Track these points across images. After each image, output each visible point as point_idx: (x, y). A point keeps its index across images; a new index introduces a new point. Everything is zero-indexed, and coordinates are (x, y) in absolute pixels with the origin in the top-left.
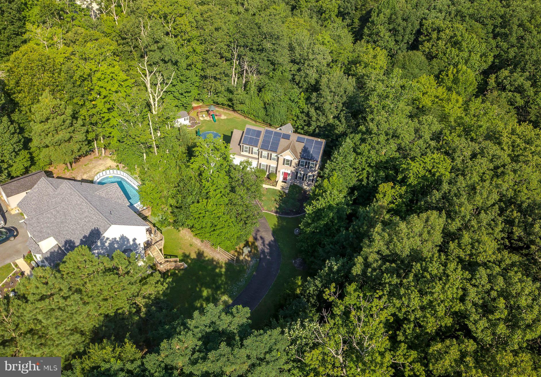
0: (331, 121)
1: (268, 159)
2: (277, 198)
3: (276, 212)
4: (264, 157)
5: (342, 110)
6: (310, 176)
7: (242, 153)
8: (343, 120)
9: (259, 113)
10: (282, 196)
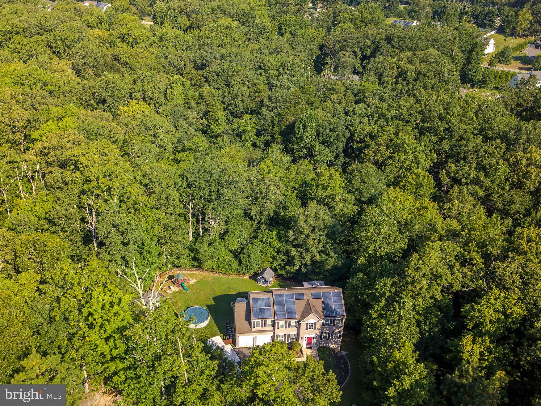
0: (318, 257)
1: (286, 328)
4: (282, 327)
5: (327, 243)
6: (336, 333)
7: (253, 329)
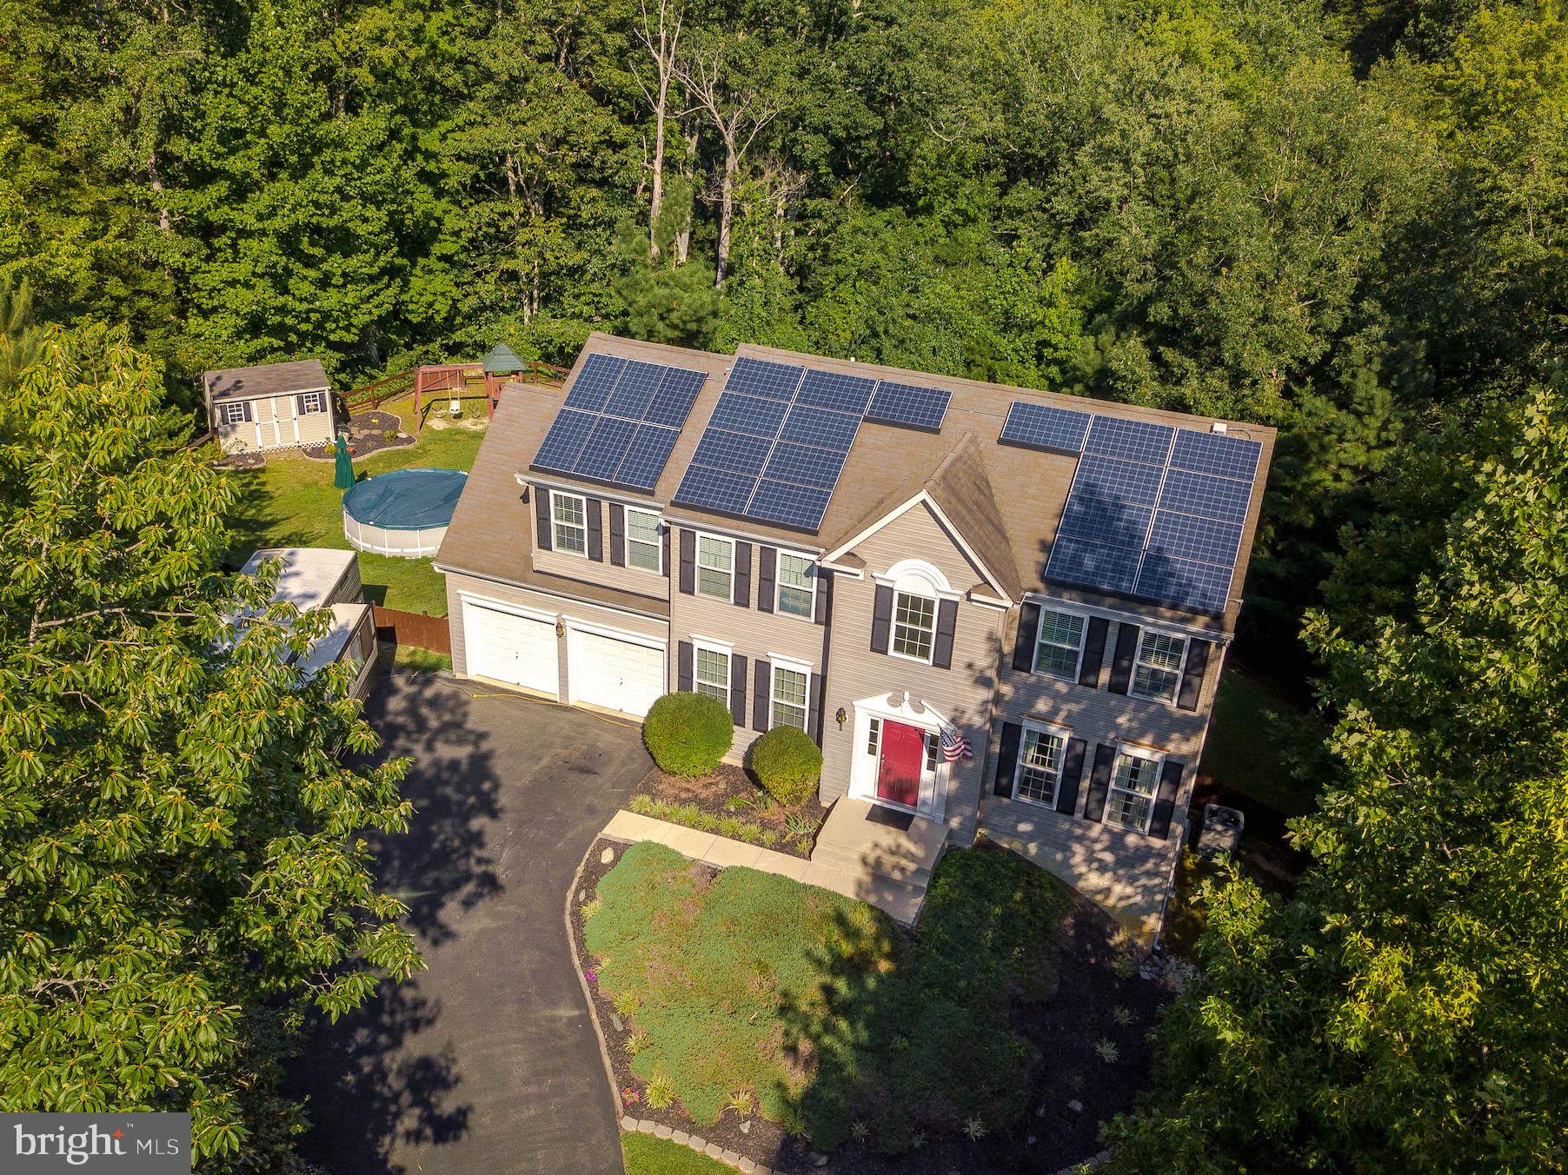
1: (742, 601)
3: (773, 1149)
4: (715, 584)
6: (1135, 770)
7: (544, 560)
8: (1366, 385)
10: (854, 967)
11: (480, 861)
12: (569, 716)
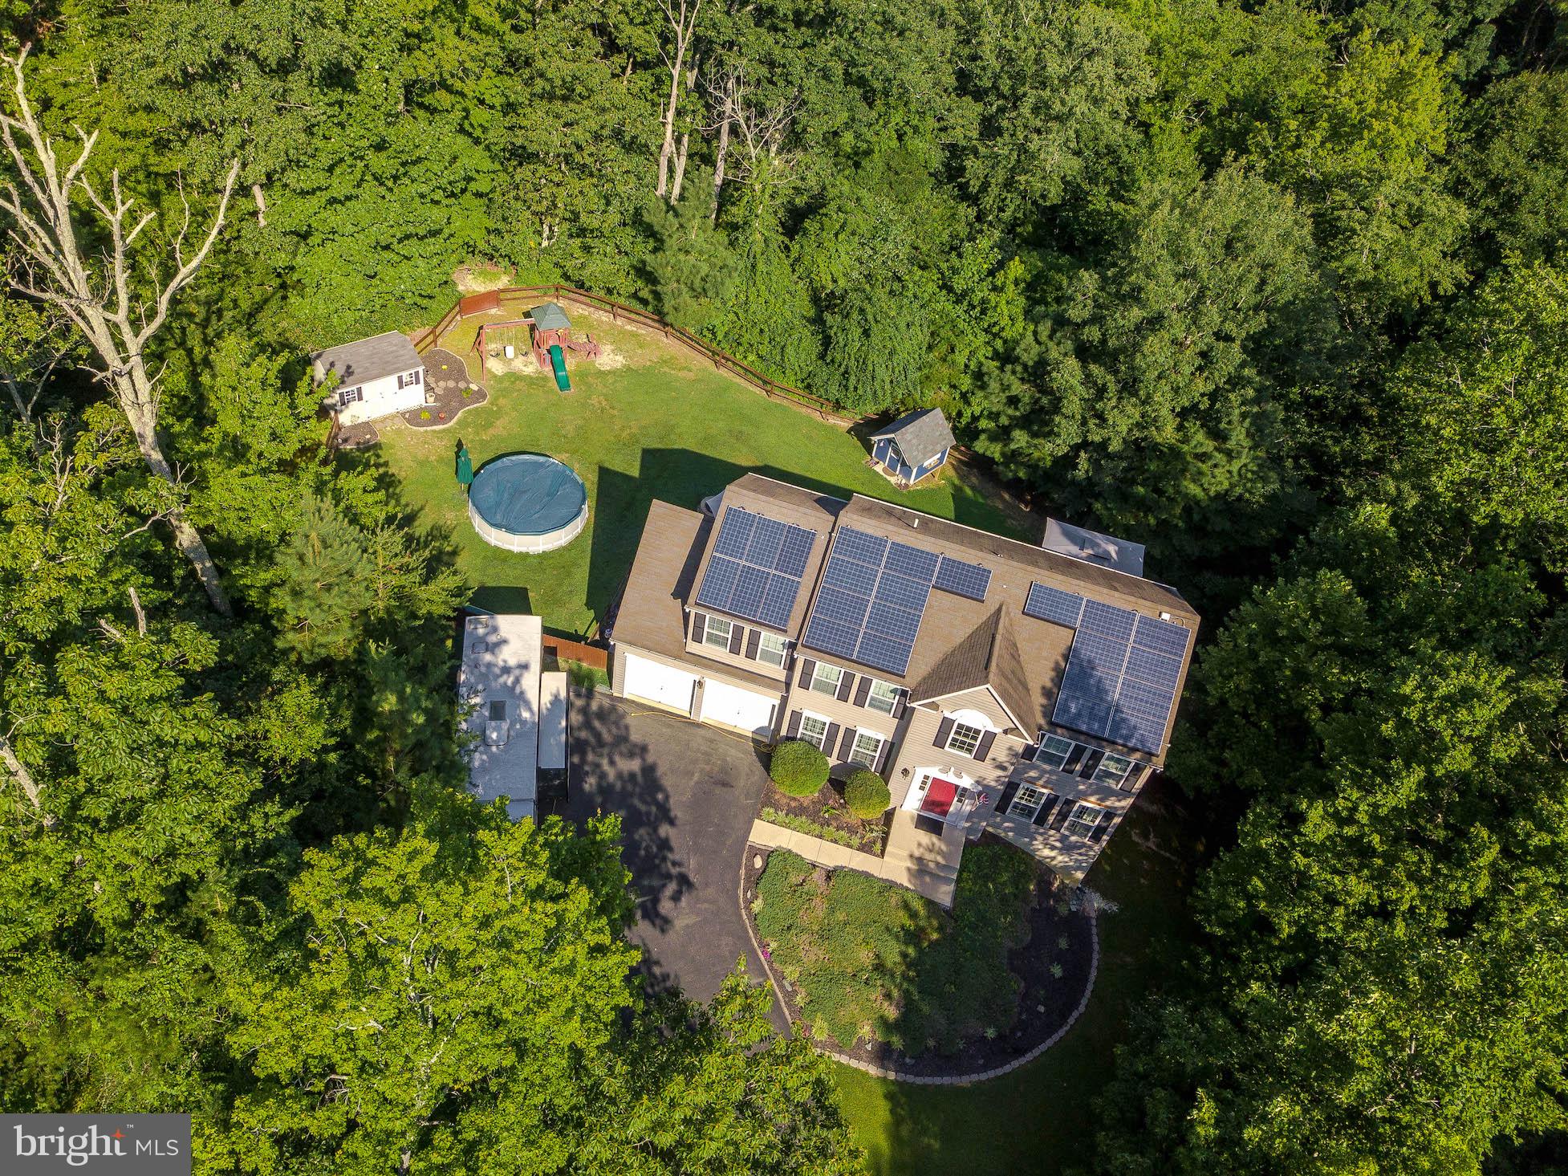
0: (1168, 433)
1: (842, 698)
2: (892, 954)
3: (883, 1055)
4: (823, 687)
5: (1235, 382)
6: (1085, 812)
7: (692, 647)
8: (1239, 436)
9: (790, 350)
10: (915, 936)
11: (674, 864)
12: (702, 732)
